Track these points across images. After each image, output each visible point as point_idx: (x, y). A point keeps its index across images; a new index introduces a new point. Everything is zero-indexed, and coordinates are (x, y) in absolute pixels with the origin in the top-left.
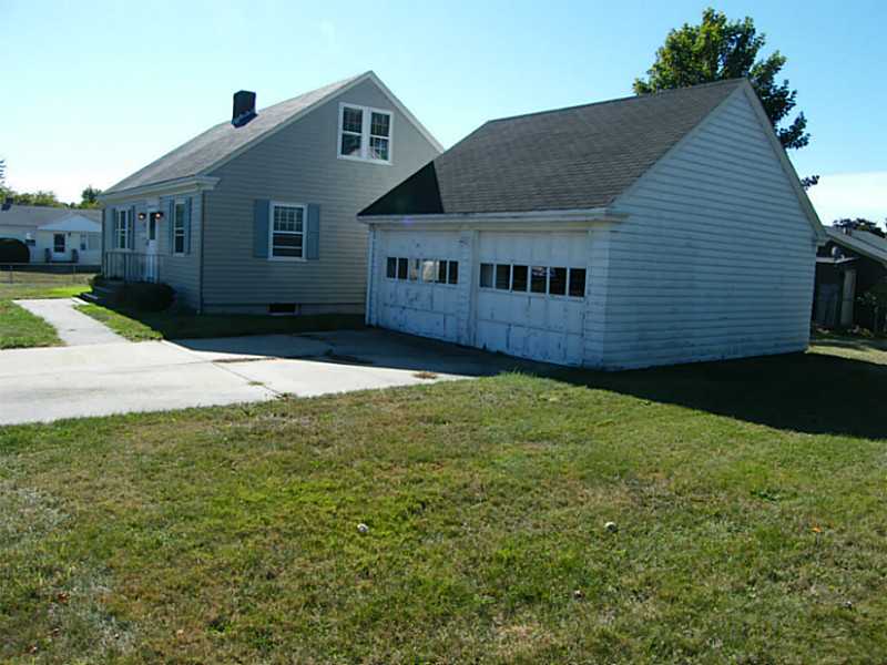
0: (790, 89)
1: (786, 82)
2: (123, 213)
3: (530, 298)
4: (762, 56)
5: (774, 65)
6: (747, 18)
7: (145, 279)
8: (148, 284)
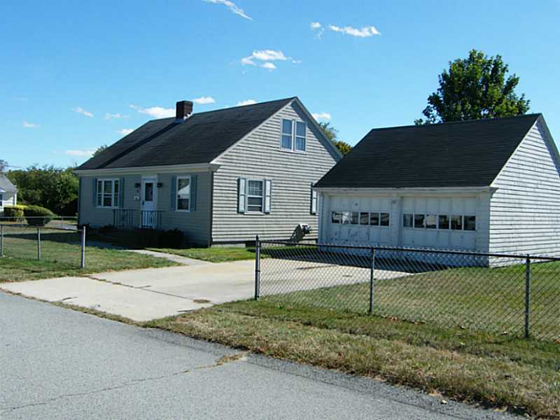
0: (526, 99)
1: (523, 95)
2: (100, 182)
3: (438, 232)
4: (506, 77)
5: (513, 82)
6: (498, 56)
7: (140, 227)
8: (144, 230)
